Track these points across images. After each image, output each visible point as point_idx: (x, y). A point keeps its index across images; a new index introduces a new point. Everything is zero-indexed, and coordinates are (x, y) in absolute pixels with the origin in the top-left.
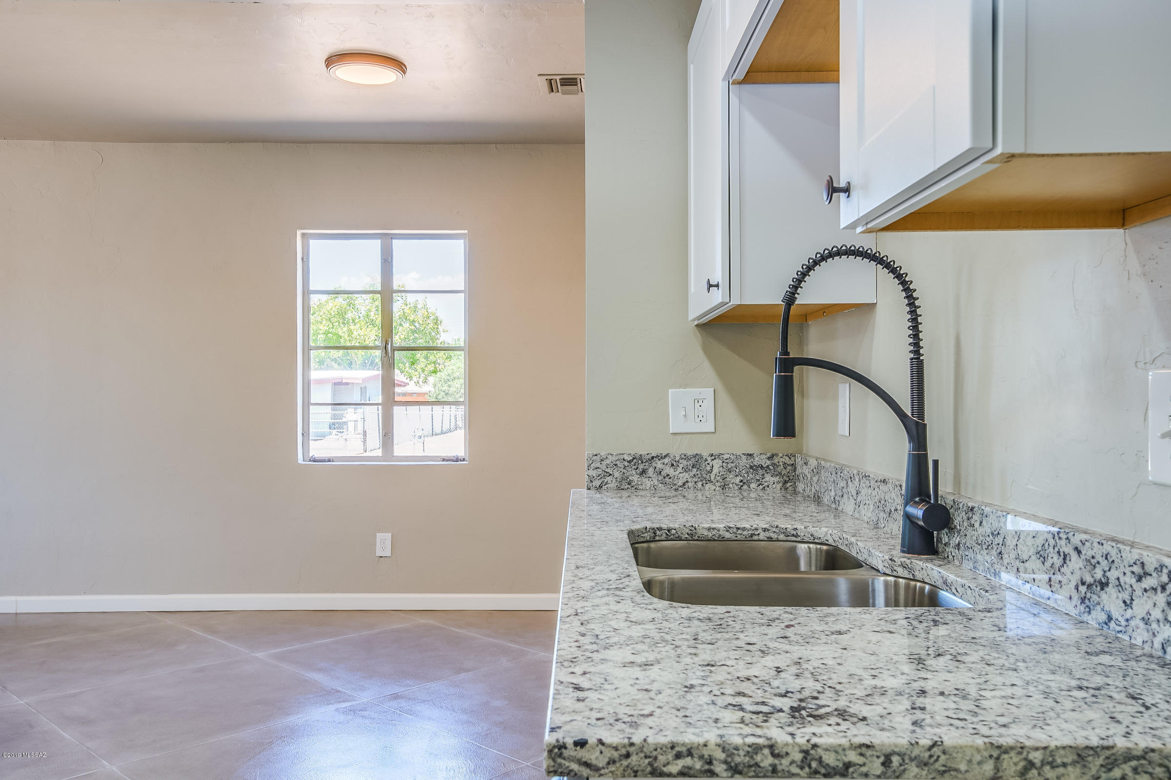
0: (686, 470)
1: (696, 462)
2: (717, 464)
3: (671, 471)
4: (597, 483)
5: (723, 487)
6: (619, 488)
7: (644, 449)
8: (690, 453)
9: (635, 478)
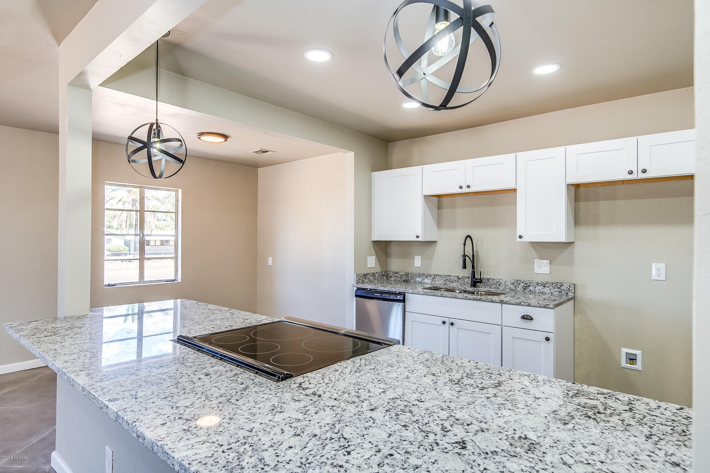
0: (372, 277)
1: (374, 274)
2: (377, 275)
3: (370, 277)
4: (358, 282)
5: (378, 280)
6: (362, 283)
7: (365, 272)
8: (373, 272)
9: (364, 280)
